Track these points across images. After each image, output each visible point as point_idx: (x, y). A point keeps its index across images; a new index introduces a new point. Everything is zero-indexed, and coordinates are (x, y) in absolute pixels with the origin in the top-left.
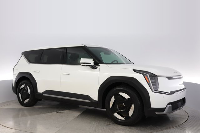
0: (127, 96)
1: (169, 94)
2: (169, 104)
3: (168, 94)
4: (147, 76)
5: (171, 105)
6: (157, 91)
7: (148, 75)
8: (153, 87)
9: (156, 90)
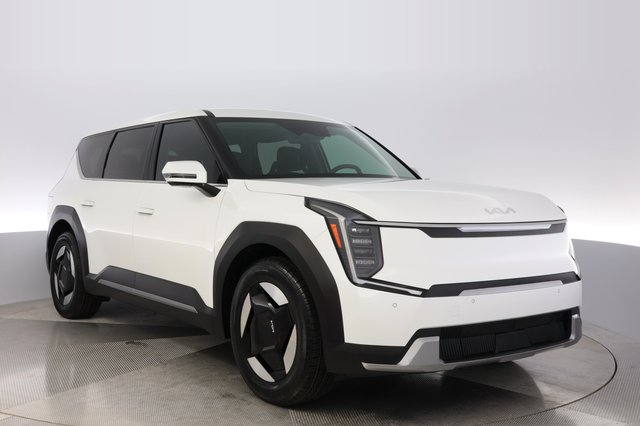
0: (279, 297)
1: (425, 293)
2: (422, 333)
3: (419, 293)
4: (337, 222)
5: (437, 339)
6: (370, 279)
7: (342, 219)
8: (356, 266)
9: (367, 276)
